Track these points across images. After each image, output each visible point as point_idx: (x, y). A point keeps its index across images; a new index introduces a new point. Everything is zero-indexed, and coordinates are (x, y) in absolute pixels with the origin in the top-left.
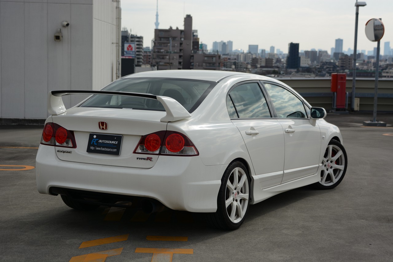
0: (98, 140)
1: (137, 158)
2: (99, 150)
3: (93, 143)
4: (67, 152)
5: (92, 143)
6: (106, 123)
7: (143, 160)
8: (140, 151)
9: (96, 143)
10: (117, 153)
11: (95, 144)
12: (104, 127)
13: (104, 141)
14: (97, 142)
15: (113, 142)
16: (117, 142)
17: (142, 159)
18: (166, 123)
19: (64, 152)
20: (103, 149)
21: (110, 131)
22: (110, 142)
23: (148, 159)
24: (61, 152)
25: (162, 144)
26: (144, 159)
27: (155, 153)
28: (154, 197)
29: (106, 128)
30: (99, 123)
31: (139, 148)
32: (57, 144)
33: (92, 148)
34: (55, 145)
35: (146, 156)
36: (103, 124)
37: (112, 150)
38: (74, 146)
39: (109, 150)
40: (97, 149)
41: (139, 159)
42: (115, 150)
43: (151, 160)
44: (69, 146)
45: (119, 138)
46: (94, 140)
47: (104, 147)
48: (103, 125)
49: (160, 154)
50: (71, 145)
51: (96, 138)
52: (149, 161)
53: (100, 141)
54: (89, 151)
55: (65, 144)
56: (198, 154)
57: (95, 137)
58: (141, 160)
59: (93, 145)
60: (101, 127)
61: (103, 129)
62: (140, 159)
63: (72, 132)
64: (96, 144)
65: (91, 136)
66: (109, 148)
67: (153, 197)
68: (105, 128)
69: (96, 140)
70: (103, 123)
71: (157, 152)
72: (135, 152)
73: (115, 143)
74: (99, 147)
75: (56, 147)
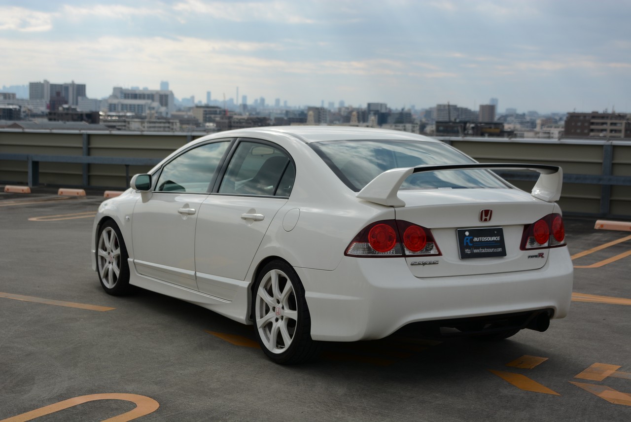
0: (471, 237)
1: (529, 257)
2: (478, 253)
3: (467, 243)
4: (430, 264)
5: (465, 244)
6: (491, 211)
7: (534, 258)
8: (530, 246)
10: (503, 254)
11: (470, 245)
13: (480, 238)
14: (472, 241)
15: (494, 238)
18: (552, 204)
19: (424, 264)
20: (484, 251)
22: (490, 238)
24: (419, 264)
26: (536, 256)
29: (490, 219)
30: (482, 211)
32: (407, 253)
33: (468, 251)
34: (404, 256)
35: (536, 252)
36: (486, 214)
37: (495, 250)
38: (439, 253)
39: (491, 250)
40: (475, 251)
42: (500, 250)
43: (543, 257)
44: (432, 252)
46: (467, 239)
47: (483, 248)
48: (486, 215)
49: (549, 247)
51: (468, 236)
52: (540, 258)
53: (476, 239)
54: (464, 256)
57: (467, 233)
58: (532, 258)
59: (469, 248)
60: (484, 218)
61: (486, 220)
63: (430, 229)
66: (491, 248)
68: (488, 220)
69: (469, 238)
71: (546, 245)
73: (497, 238)
74: (477, 249)
75: (407, 258)
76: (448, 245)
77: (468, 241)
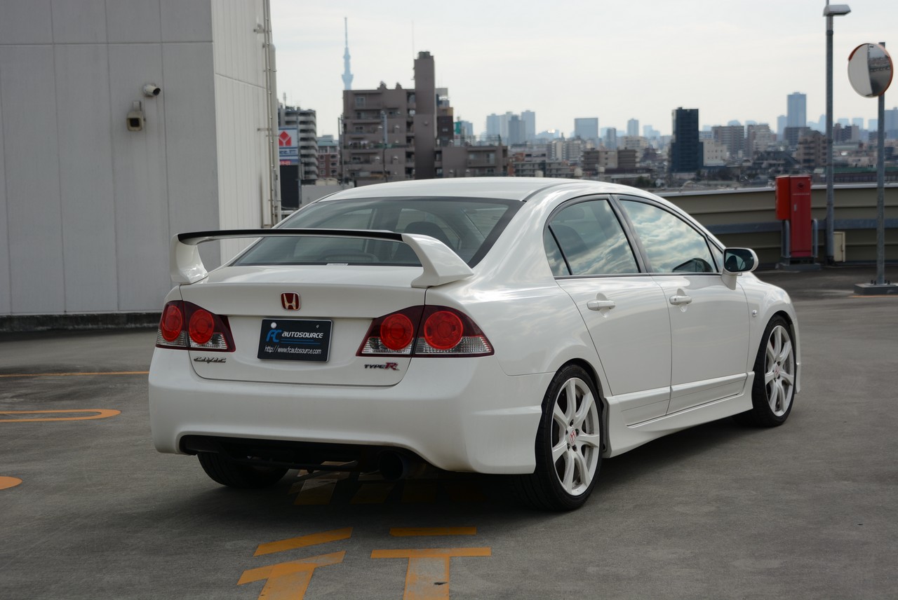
0: (281, 331)
1: (366, 366)
2: (284, 353)
3: (271, 338)
4: (216, 361)
5: (267, 340)
6: (296, 295)
7: (378, 369)
8: (371, 351)
9: (276, 338)
10: (323, 358)
11: (275, 340)
12: (294, 303)
13: (293, 333)
14: (279, 336)
15: (314, 335)
16: (321, 335)
17: (375, 366)
18: (424, 290)
20: (293, 351)
21: (307, 311)
22: (307, 334)
23: (389, 366)
24: (204, 360)
25: (418, 334)
26: (380, 367)
27: (403, 353)
28: (405, 445)
29: (297, 307)
30: (282, 295)
31: (368, 344)
32: (194, 344)
33: (269, 349)
34: (189, 348)
35: (383, 361)
36: (290, 299)
37: (311, 352)
38: (231, 347)
39: (304, 351)
40: (280, 350)
41: (369, 367)
42: (318, 351)
43: (394, 369)
44: (220, 348)
45: (325, 326)
46: (273, 333)
47: (293, 346)
48: (290, 301)
49: (412, 355)
50: (222, 344)
51: (276, 328)
52: (390, 370)
53: (286, 334)
54: (263, 355)
55: (210, 344)
56: (492, 353)
57: (274, 325)
58: (373, 369)
59: (271, 344)
60: (287, 305)
61: (291, 308)
62: (371, 367)
63: (224, 319)
64: (278, 341)
65: (266, 323)
66: (305, 348)
67: (401, 445)
68: (295, 308)
69: (276, 332)
70: (290, 297)
71: (408, 351)
72: (360, 354)
73: (318, 336)
74: (283, 348)
75: (191, 352)
76: (247, 338)
77: (274, 336)
